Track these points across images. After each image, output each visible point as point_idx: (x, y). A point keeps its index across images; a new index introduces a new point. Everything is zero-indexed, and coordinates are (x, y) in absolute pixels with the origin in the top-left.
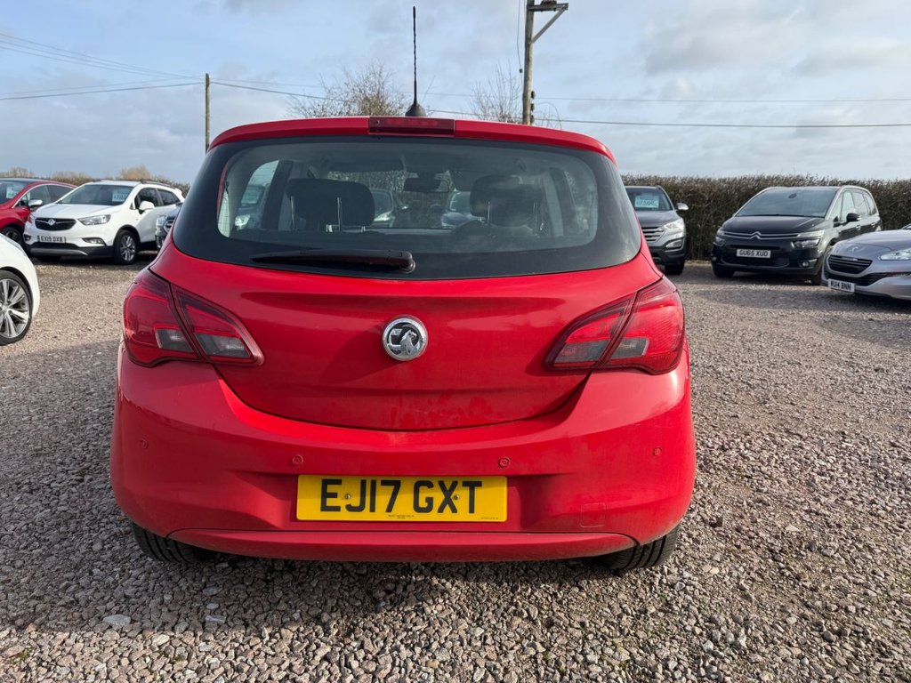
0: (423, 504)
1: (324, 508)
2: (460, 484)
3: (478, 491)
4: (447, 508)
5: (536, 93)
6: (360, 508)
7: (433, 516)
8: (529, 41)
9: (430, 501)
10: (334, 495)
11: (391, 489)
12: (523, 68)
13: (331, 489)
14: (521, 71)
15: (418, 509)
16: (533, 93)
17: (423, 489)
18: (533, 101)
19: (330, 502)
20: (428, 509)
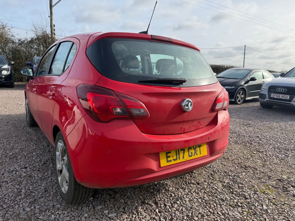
0: (190, 154)
1: (168, 161)
2: (197, 147)
3: (201, 148)
4: (196, 154)
5: (55, 25)
6: (176, 160)
7: (193, 157)
8: (51, 7)
9: (192, 153)
10: (169, 157)
11: (183, 151)
12: (50, 15)
13: (168, 155)
14: (49, 16)
15: (190, 156)
16: (54, 25)
17: (190, 150)
18: (54, 28)
19: (169, 159)
20: (191, 156)
